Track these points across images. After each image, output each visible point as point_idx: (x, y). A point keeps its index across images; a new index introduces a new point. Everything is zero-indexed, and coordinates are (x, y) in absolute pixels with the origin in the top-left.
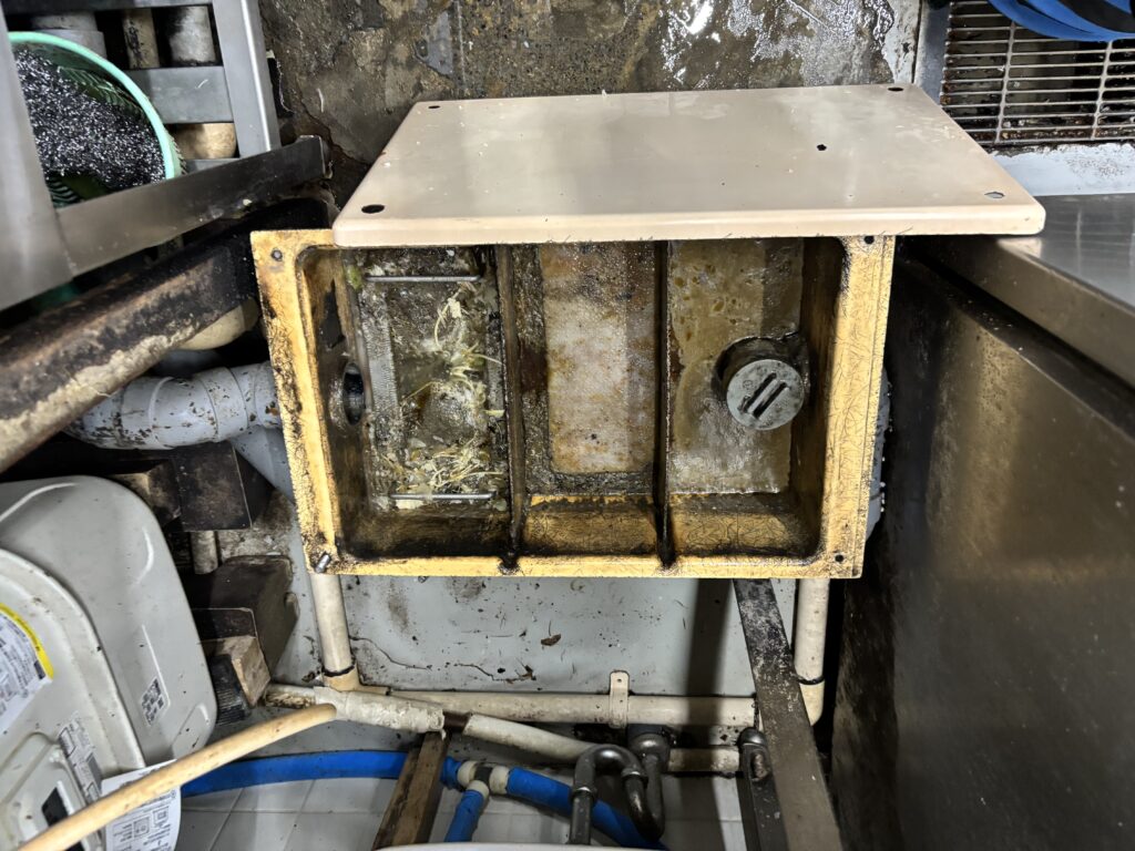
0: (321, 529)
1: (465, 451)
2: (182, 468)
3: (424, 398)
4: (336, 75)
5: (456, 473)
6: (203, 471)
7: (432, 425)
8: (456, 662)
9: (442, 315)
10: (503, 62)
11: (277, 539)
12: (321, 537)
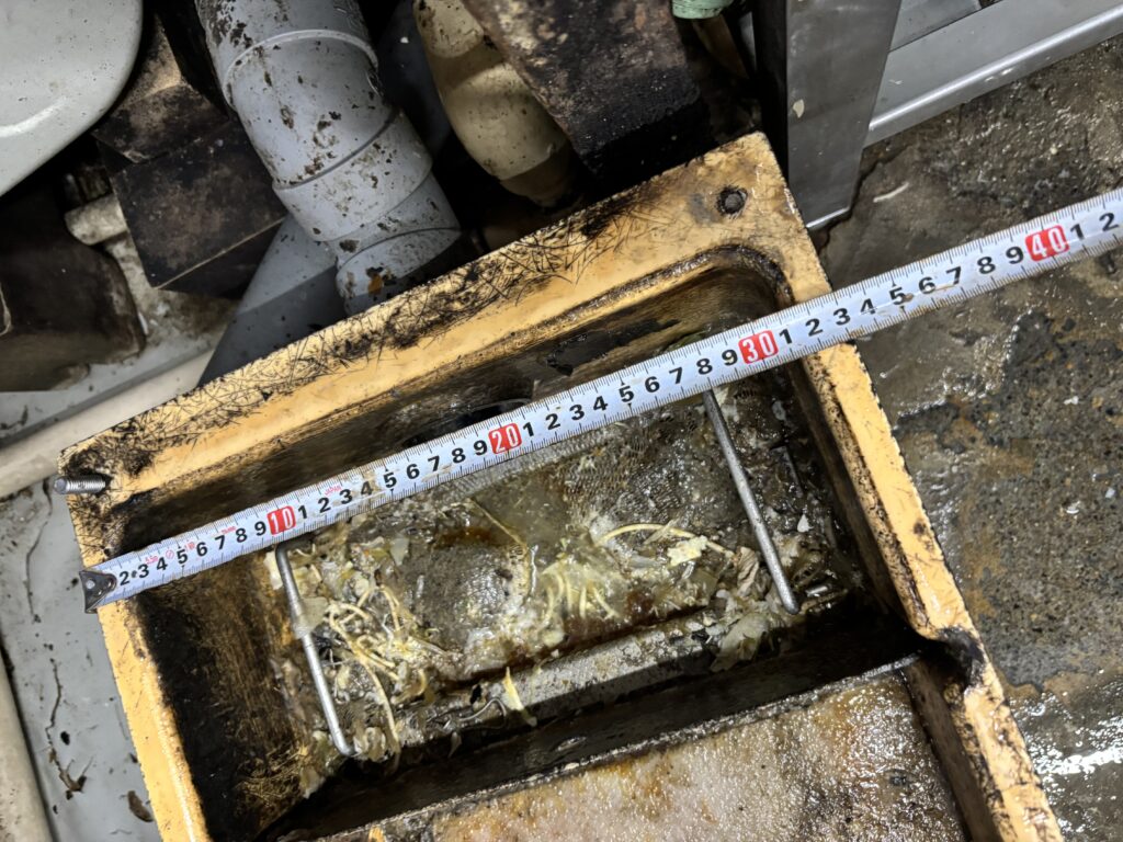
0: (158, 457)
1: (413, 643)
2: (220, 143)
3: (488, 539)
4: (941, 204)
5: (368, 644)
6: (227, 180)
7: (441, 569)
8: (57, 660)
9: (666, 531)
10: (1064, 461)
11: (169, 321)
12: (140, 463)
